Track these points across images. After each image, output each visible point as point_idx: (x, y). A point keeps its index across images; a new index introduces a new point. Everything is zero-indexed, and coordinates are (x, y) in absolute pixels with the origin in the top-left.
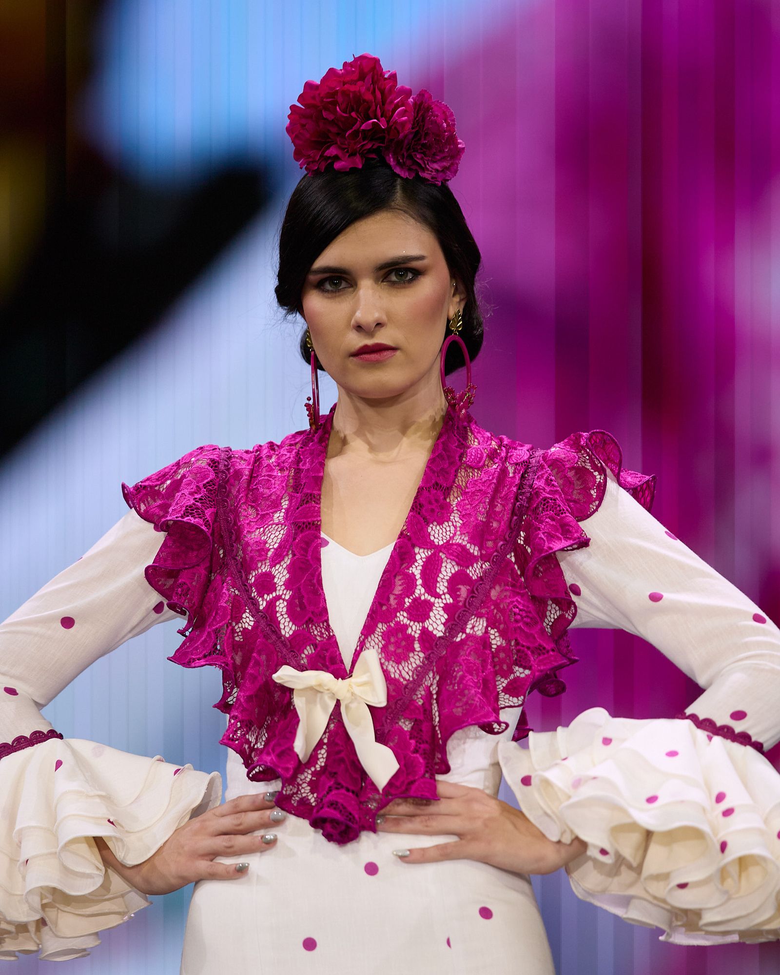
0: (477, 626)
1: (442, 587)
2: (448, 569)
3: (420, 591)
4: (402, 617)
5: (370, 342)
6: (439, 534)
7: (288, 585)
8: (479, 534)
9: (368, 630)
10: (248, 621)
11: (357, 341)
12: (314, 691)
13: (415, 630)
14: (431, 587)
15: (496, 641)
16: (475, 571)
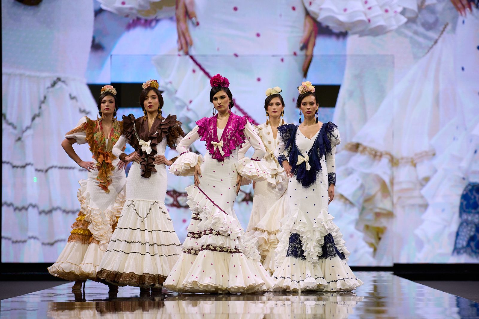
0: (233, 138)
1: (230, 133)
2: (230, 132)
3: (227, 134)
4: (225, 137)
6: (230, 127)
7: (213, 132)
8: (234, 128)
9: (221, 138)
10: (209, 136)
11: (218, 105)
12: (215, 145)
13: (227, 138)
14: (228, 133)
15: (235, 139)
16: (233, 132)
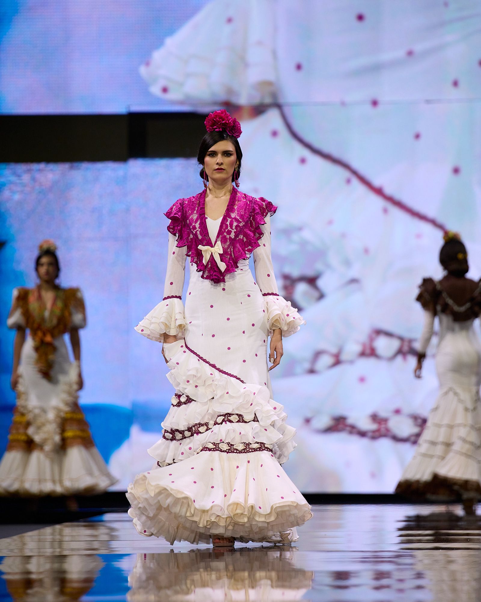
0: (241, 237)
1: (234, 227)
2: (235, 224)
3: (229, 228)
4: (225, 234)
5: (220, 167)
6: (233, 215)
7: (199, 228)
8: (242, 216)
9: (218, 237)
10: (191, 236)
11: (217, 167)
12: (206, 251)
13: (228, 236)
14: (231, 227)
15: (245, 240)
16: (241, 225)
